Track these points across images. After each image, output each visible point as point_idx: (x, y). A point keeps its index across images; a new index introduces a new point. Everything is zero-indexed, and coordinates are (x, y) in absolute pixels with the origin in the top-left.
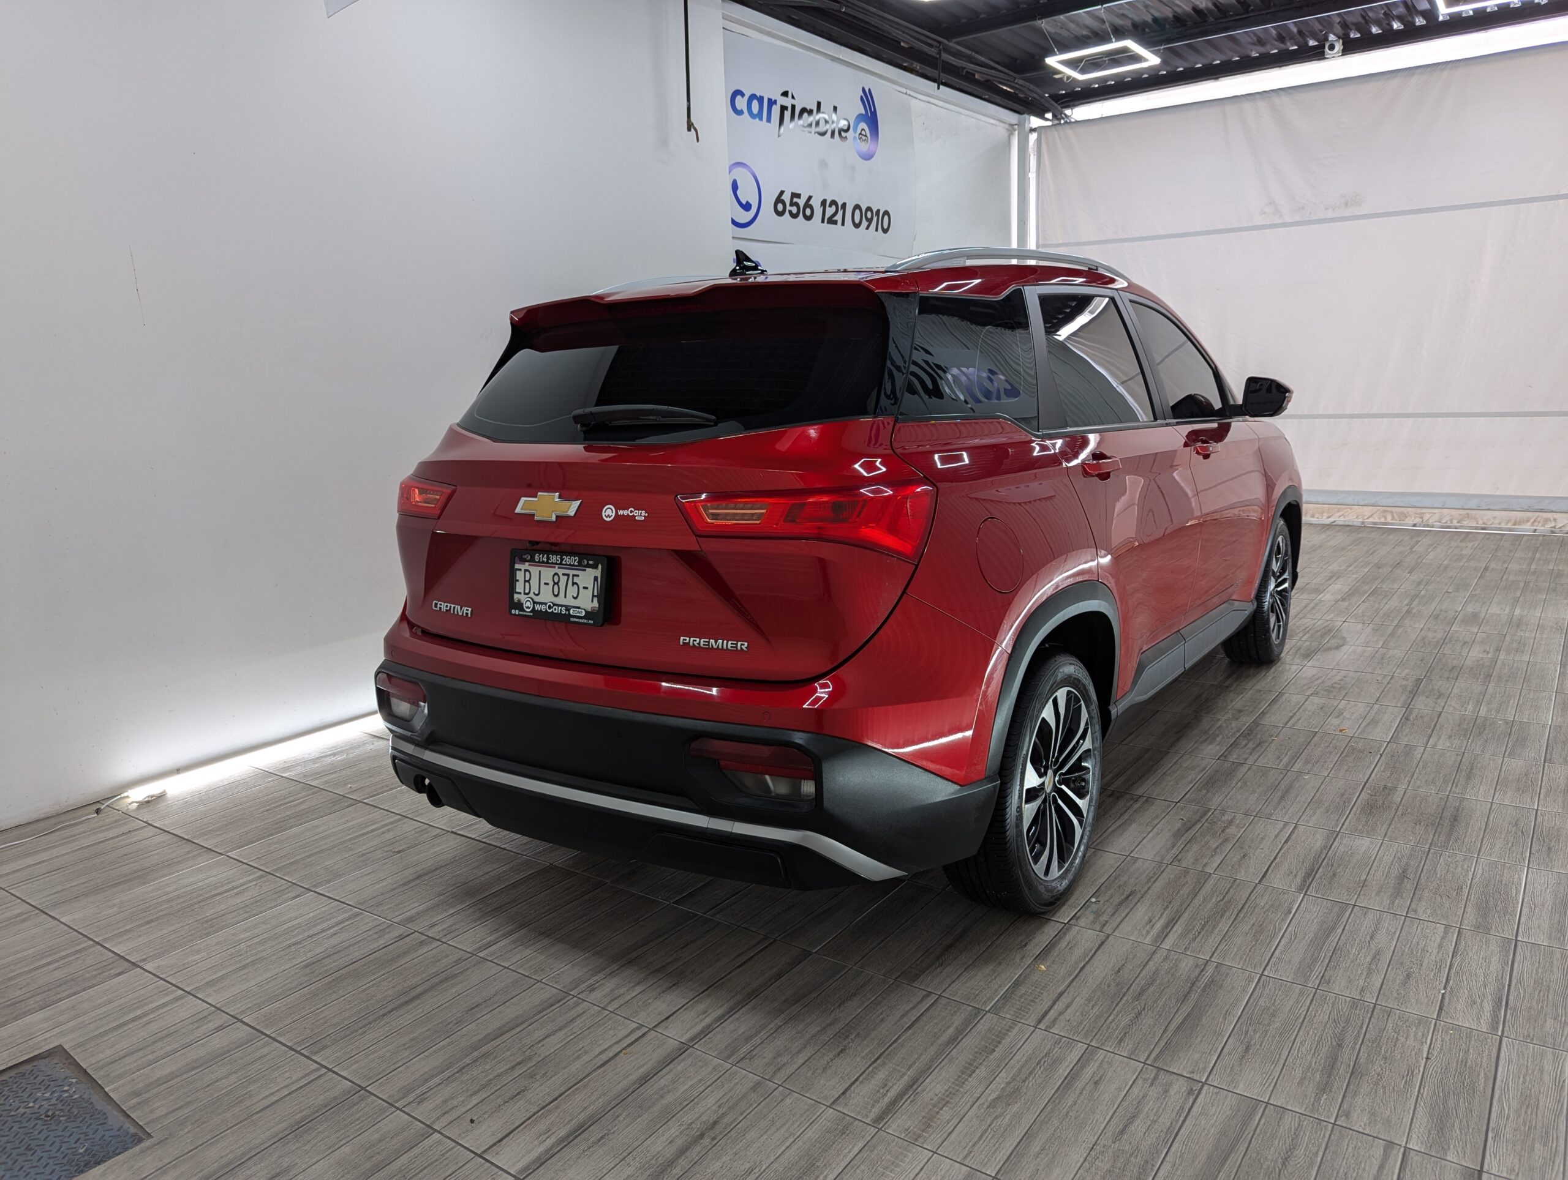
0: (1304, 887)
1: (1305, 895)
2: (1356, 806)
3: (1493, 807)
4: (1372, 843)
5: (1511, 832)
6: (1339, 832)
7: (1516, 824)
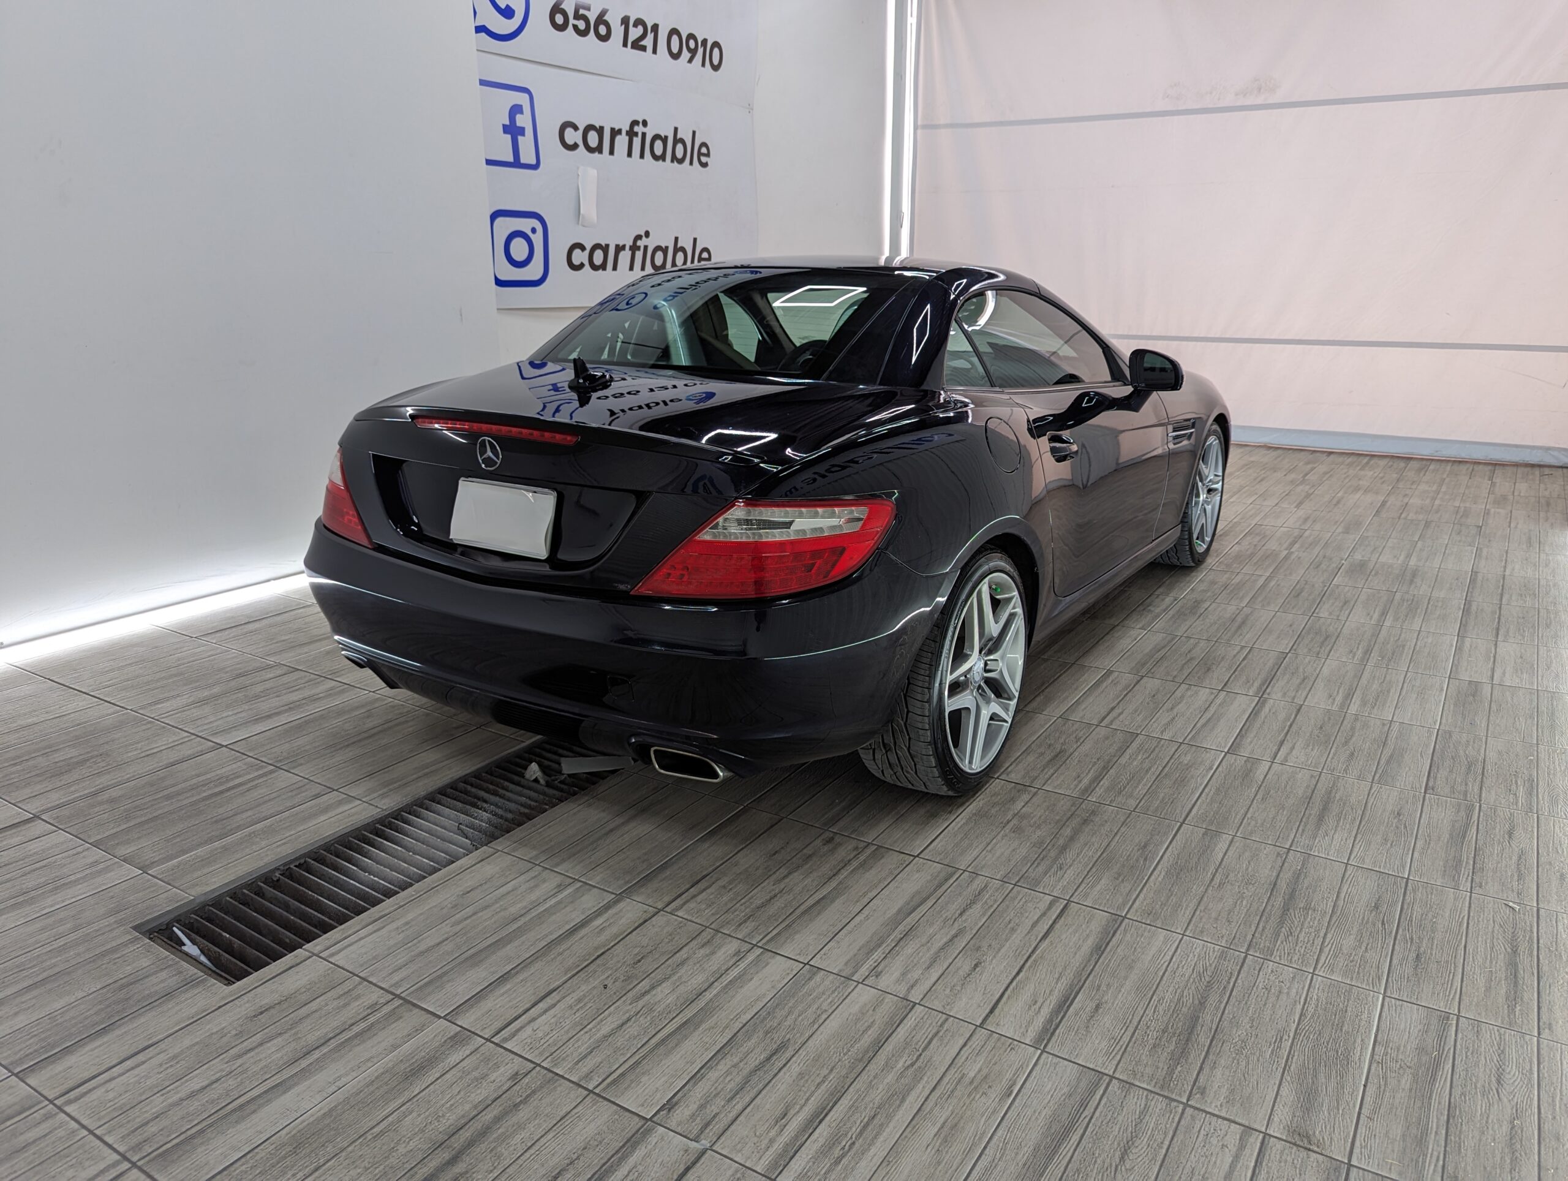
0: (1045, 1037)
1: (1043, 1051)
2: (1160, 867)
3: (1349, 872)
4: (1165, 942)
5: (1367, 922)
6: (1125, 917)
7: (1376, 907)
